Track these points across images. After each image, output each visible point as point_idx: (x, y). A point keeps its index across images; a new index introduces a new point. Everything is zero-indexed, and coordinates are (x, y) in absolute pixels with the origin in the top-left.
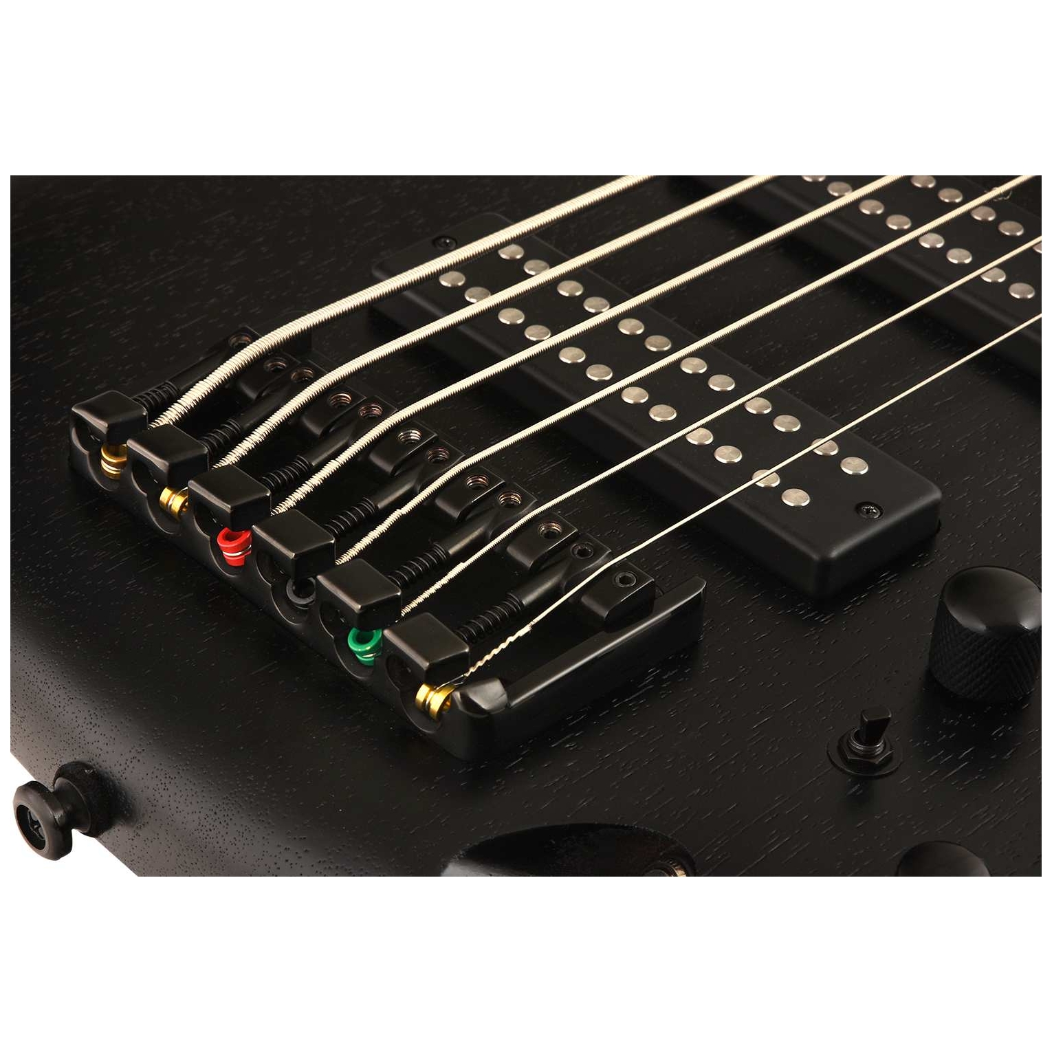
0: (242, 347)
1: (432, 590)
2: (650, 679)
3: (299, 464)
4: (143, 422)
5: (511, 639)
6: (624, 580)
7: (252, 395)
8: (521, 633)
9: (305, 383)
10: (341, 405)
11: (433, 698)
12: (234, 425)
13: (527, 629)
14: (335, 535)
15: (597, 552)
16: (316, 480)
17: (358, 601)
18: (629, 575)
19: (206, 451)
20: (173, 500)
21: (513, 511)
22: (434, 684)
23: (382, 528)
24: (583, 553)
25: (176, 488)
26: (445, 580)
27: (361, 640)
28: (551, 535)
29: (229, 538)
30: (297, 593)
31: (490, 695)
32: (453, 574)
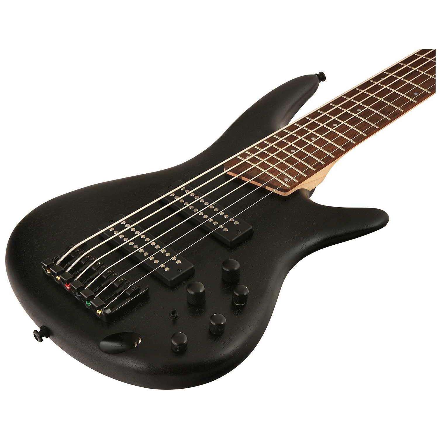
0: (72, 247)
1: (101, 292)
2: (139, 305)
3: (80, 270)
4: (53, 264)
5: (113, 300)
6: (133, 288)
7: (73, 257)
8: (115, 299)
9: (82, 254)
10: (88, 258)
11: (99, 312)
12: (69, 263)
13: (116, 298)
14: (84, 284)
15: (129, 283)
16: (82, 273)
17: (86, 296)
18: (134, 287)
19: (63, 269)
20: (58, 278)
21: (116, 276)
22: (99, 310)
23: (93, 281)
24: (127, 284)
25: (59, 276)
26: (103, 290)
27: (88, 302)
28: (121, 281)
29: (67, 285)
30: (78, 294)
31: (108, 311)
32: (104, 289)
